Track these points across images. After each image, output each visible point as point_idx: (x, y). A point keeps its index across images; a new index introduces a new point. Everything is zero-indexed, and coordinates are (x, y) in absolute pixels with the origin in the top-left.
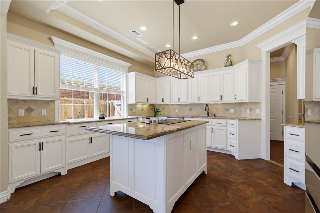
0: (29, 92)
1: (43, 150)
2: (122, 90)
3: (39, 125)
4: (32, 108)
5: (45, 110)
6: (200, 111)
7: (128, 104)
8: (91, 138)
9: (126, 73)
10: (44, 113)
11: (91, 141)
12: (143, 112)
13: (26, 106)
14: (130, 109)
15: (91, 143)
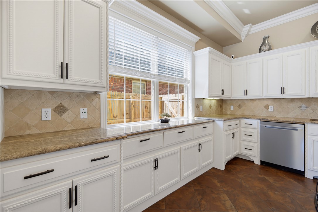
0: (54, 74)
1: (76, 204)
2: (185, 77)
3: (68, 147)
4: (64, 105)
5: (86, 110)
7: (194, 99)
8: (157, 160)
9: (193, 52)
10: (84, 114)
11: (156, 166)
12: (210, 111)
13: (56, 102)
14: (197, 107)
15: (157, 169)
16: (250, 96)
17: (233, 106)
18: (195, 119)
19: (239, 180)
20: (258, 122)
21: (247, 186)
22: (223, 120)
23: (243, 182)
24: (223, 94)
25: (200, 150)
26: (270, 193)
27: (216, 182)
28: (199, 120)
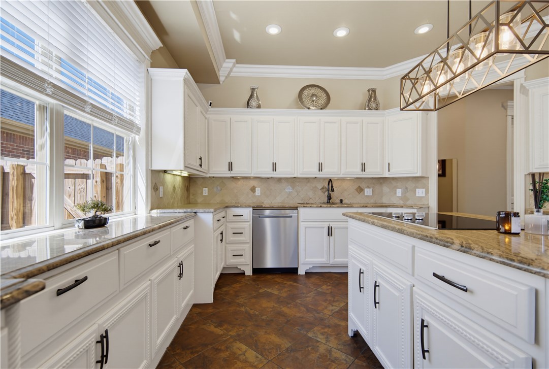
6: (310, 194)
7: (150, 171)
8: (107, 336)
11: (105, 354)
12: (174, 198)
14: (154, 188)
15: (106, 362)
16: (238, 171)
17: (207, 189)
18: (153, 215)
19: (243, 309)
20: (250, 211)
21: (257, 313)
22: (212, 210)
23: (248, 309)
24: (201, 165)
25: (180, 276)
26: (285, 309)
27: (212, 328)
28: (161, 215)
